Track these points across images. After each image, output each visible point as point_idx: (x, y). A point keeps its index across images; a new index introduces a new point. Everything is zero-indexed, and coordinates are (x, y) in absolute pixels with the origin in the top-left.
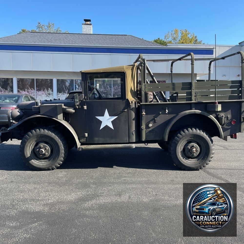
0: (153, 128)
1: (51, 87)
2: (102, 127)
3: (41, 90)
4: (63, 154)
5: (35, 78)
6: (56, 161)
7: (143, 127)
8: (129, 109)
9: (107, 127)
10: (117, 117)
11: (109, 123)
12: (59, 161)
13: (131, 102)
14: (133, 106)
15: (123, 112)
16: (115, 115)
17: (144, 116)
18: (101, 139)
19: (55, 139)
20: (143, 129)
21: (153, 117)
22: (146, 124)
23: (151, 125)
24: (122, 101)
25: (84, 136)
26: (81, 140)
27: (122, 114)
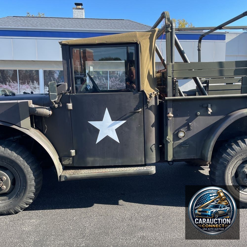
0: (186, 139)
1: (38, 80)
2: (99, 139)
3: (25, 84)
4: (34, 187)
5: (18, 69)
6: (21, 199)
7: (170, 137)
8: (145, 108)
9: (107, 139)
10: (126, 121)
11: (111, 132)
12: (26, 199)
13: (148, 96)
14: (152, 102)
15: (135, 113)
16: (122, 119)
17: (170, 119)
18: (98, 159)
19: (18, 162)
20: (169, 141)
21: (186, 120)
22: (174, 132)
23: (181, 135)
24: (134, 94)
25: (69, 155)
26: (63, 161)
27: (133, 117)
